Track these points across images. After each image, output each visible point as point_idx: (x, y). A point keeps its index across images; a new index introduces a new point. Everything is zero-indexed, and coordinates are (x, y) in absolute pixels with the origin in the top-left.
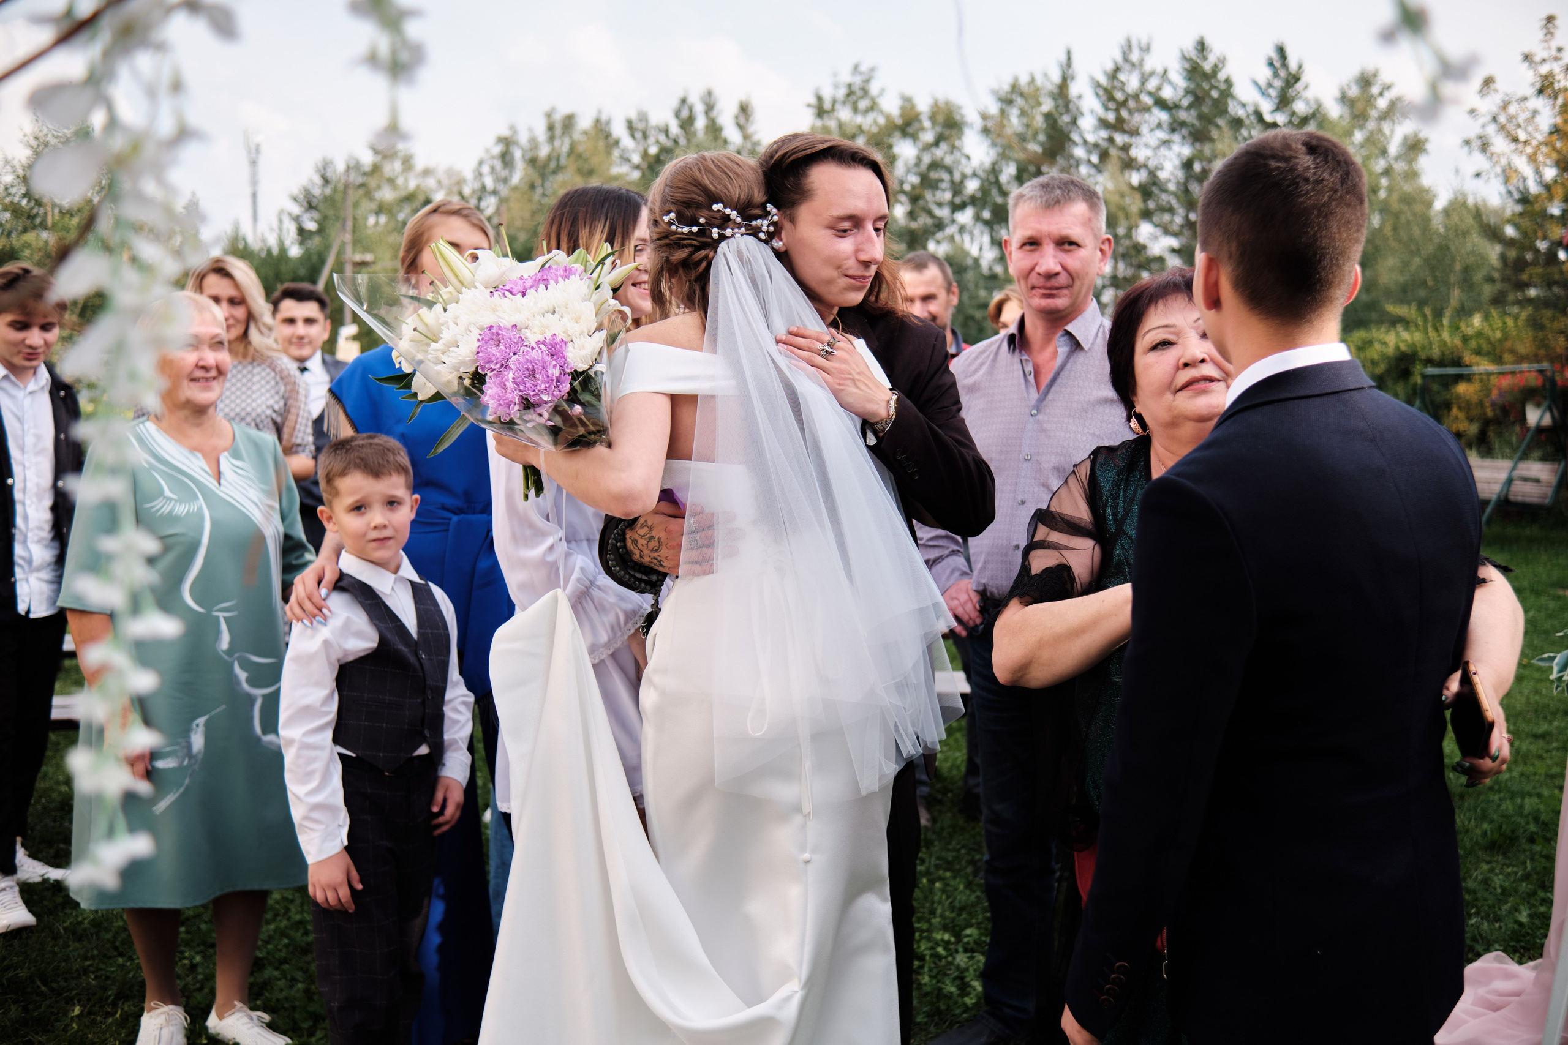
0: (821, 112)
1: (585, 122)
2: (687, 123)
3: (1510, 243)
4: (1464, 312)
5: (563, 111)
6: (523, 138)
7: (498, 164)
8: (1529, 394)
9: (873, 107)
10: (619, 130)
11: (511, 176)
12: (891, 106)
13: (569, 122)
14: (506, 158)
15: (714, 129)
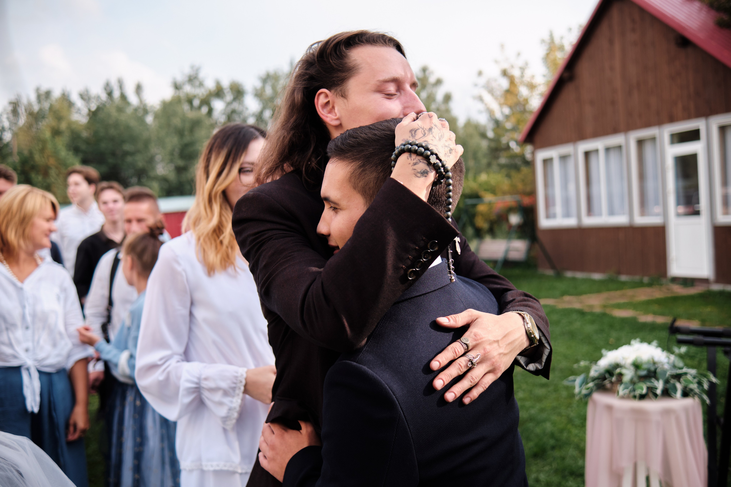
0: (177, 87)
1: (56, 94)
2: (110, 94)
3: (490, 140)
4: (478, 172)
5: (44, 88)
6: (24, 101)
7: (11, 116)
8: (510, 210)
9: (201, 85)
10: (75, 98)
11: (18, 121)
12: (210, 85)
13: (48, 94)
14: (15, 112)
15: (123, 97)
